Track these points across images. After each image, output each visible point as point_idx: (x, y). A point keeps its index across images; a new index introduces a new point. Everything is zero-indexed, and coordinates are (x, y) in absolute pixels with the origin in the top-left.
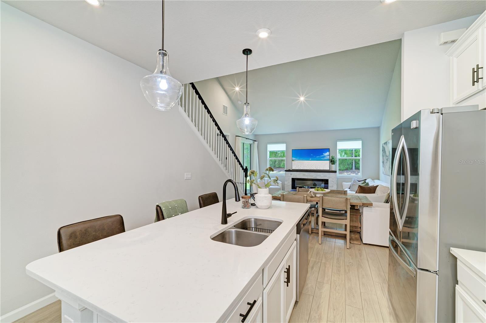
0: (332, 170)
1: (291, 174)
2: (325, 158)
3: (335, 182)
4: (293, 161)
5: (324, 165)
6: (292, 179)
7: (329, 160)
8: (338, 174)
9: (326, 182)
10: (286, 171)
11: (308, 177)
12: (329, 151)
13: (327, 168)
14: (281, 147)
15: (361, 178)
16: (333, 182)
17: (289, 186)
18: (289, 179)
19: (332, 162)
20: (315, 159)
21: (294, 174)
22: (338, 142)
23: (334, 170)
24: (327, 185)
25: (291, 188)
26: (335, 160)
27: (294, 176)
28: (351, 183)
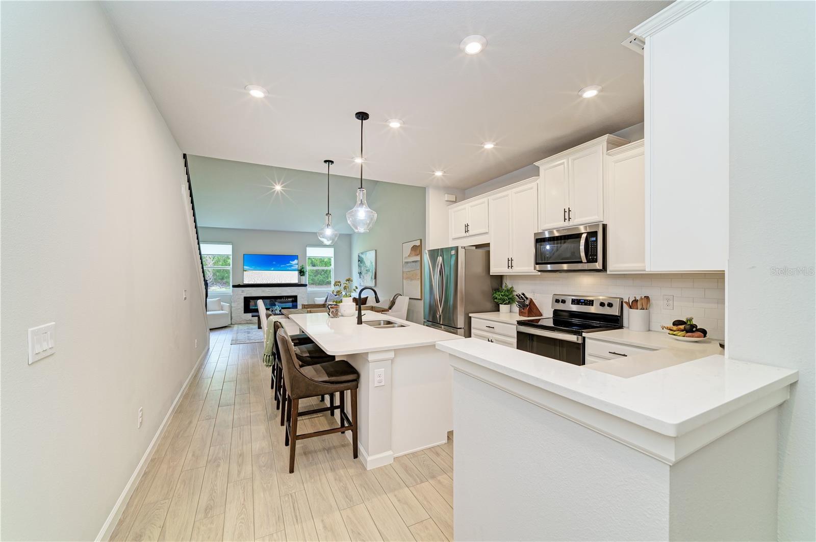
0: (302, 283)
1: (243, 292)
2: (293, 268)
3: (305, 299)
4: (246, 271)
5: (291, 277)
6: (245, 298)
7: (298, 270)
8: (309, 289)
9: (295, 299)
10: (234, 286)
11: (269, 294)
12: (297, 259)
13: (296, 281)
14: (226, 250)
16: (303, 298)
17: (239, 309)
18: (239, 299)
19: (302, 272)
20: (279, 269)
21: (248, 291)
22: (307, 248)
23: (304, 283)
24: (295, 303)
25: (243, 312)
26: (305, 271)
27: (247, 294)
28: (325, 298)
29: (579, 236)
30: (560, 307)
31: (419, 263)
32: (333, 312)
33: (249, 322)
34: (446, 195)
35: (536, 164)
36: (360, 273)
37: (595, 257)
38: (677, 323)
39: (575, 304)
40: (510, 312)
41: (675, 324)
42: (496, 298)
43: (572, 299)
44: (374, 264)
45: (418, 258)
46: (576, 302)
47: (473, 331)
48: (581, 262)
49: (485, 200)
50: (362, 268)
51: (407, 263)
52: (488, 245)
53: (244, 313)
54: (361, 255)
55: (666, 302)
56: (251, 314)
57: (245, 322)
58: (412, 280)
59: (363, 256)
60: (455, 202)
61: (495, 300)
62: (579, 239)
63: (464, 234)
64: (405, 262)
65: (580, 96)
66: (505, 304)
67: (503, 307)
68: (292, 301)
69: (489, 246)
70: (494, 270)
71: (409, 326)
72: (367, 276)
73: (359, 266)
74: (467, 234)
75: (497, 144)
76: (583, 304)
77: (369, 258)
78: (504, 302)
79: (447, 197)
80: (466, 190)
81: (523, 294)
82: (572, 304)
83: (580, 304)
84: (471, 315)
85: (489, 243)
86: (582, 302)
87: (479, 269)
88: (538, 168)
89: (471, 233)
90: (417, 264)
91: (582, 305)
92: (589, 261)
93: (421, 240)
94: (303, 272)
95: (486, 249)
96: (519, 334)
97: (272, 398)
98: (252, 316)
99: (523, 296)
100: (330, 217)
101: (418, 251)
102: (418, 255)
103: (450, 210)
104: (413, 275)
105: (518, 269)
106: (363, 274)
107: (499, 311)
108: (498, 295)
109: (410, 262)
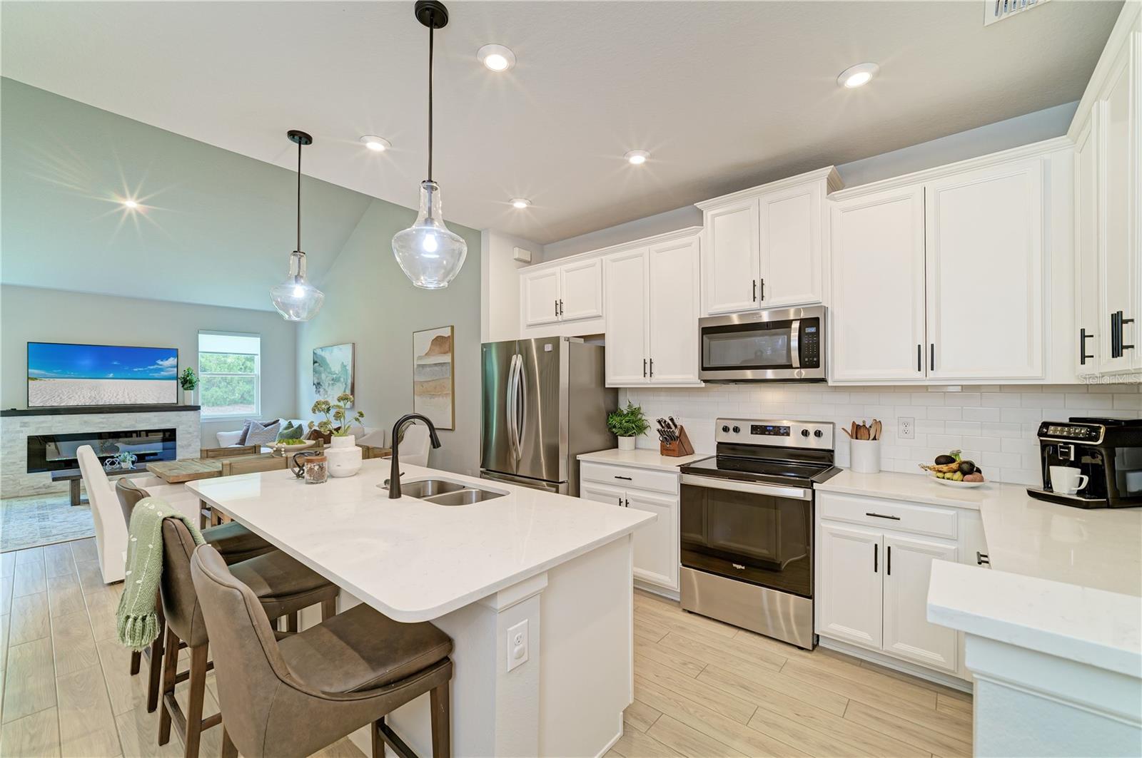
0: (186, 403)
1: (24, 424)
3: (195, 434)
4: (33, 379)
6: (31, 438)
7: (177, 378)
8: (205, 414)
9: (169, 435)
11: (103, 428)
13: (170, 400)
15: (260, 418)
16: (190, 433)
17: (13, 463)
18: (14, 441)
19: (187, 383)
21: (43, 422)
22: (200, 335)
23: (192, 404)
24: (169, 444)
25: (25, 469)
26: (195, 380)
27: (38, 429)
28: (241, 432)
29: (786, 324)
30: (732, 438)
31: (449, 368)
32: (311, 470)
33: (43, 490)
34: (517, 249)
35: (699, 205)
36: (319, 384)
37: (815, 359)
38: (942, 460)
39: (757, 434)
40: (636, 448)
41: (938, 461)
42: (615, 427)
43: (752, 426)
44: (349, 368)
45: (447, 359)
46: (756, 430)
47: (583, 485)
48: (790, 367)
49: (597, 260)
50: (323, 376)
51: (423, 366)
52: (602, 336)
53: (28, 472)
54: (319, 352)
55: (903, 427)
56: (49, 474)
57: (31, 492)
58: (433, 396)
59: (325, 354)
60: (529, 263)
61: (614, 430)
62: (789, 329)
63: (553, 318)
64: (419, 366)
65: (839, 85)
66: (630, 436)
67: (624, 442)
68: (164, 440)
69: (604, 339)
70: (611, 381)
71: (508, 493)
72: (333, 389)
73: (315, 371)
74: (560, 317)
75: (652, 156)
76: (772, 433)
77: (339, 358)
78: (627, 432)
79: (517, 253)
80: (545, 244)
81: (672, 420)
82: (752, 433)
83: (767, 433)
84: (579, 457)
85: (604, 334)
86: (769, 431)
87: (587, 377)
88: (701, 212)
89: (566, 315)
90: (444, 368)
91: (769, 434)
92: (803, 365)
93: (452, 328)
94: (191, 382)
95: (599, 343)
96: (685, 488)
97: (137, 707)
98: (55, 479)
99: (671, 423)
100: (304, 260)
101: (447, 346)
102: (447, 352)
103: (521, 276)
104: (435, 388)
105: (662, 377)
106: (325, 385)
107: (617, 447)
108: (615, 420)
109: (430, 366)
